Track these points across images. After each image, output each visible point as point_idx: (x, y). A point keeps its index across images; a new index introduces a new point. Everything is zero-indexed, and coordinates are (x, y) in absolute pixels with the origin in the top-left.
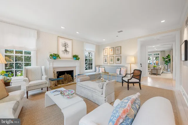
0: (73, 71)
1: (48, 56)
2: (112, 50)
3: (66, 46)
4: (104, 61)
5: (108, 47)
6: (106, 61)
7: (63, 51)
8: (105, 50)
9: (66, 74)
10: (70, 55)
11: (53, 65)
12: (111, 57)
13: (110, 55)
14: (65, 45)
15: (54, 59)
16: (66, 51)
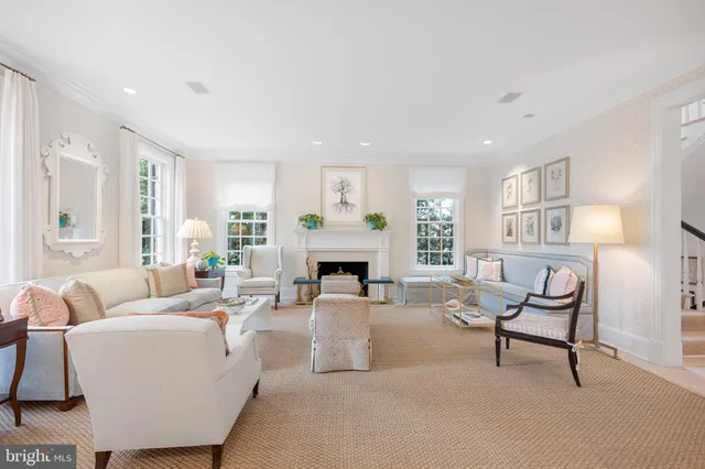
0: (366, 264)
1: (297, 219)
2: (530, 181)
3: (345, 190)
4: (506, 233)
5: (518, 171)
6: (510, 234)
7: (335, 204)
8: (507, 184)
9: (341, 271)
10: (356, 216)
11: (307, 243)
12: (530, 215)
13: (524, 205)
14: (343, 188)
15: (309, 228)
16: (344, 203)
